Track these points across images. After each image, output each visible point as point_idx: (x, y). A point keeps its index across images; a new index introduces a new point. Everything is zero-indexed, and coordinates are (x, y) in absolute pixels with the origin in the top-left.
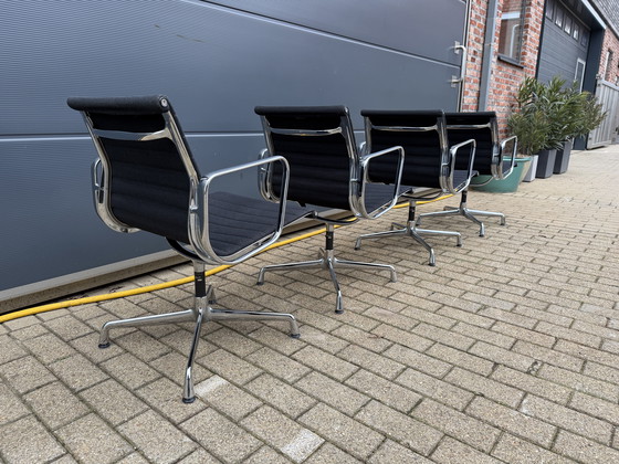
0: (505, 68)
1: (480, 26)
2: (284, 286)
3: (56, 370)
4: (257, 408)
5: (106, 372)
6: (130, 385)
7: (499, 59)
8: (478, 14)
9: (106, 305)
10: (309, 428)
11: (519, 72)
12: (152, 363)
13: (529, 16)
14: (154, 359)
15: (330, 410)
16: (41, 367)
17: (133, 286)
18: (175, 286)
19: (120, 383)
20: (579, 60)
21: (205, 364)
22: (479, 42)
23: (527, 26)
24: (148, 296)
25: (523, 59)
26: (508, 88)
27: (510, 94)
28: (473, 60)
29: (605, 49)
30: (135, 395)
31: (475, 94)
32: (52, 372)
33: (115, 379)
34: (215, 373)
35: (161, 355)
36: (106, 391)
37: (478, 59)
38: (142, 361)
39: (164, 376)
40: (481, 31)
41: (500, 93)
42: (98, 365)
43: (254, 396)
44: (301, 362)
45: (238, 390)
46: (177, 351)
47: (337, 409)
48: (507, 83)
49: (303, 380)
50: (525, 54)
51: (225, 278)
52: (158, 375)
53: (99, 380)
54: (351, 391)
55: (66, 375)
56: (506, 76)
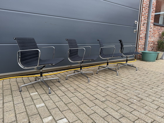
0: (157, 27)
1: (146, 16)
7: (154, 24)
8: (145, 13)
10: (44, 103)
11: (163, 28)
22: (146, 20)
27: (160, 34)
28: (143, 25)
31: (144, 34)
37: (145, 25)
41: (155, 34)
45: (38, 95)
46: (34, 87)
48: (158, 31)
56: (157, 29)
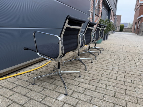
1: (92, 6)
2: (65, 68)
3: (12, 99)
4: (78, 102)
5: (29, 97)
6: (38, 100)
7: (95, 14)
8: (92, 4)
9: (18, 77)
10: (95, 105)
11: (98, 17)
12: (41, 93)
13: (100, 5)
14: (41, 91)
15: (97, 99)
16: (6, 99)
17: (23, 71)
18: (35, 70)
19: (35, 100)
20: (107, 16)
21: (57, 91)
22: (92, 10)
23: (100, 8)
24: (29, 73)
25: (99, 15)
26: (97, 21)
29: (111, 14)
30: (41, 103)
32: (10, 100)
33: (32, 99)
34: (61, 93)
35: (43, 90)
36: (32, 103)
37: (92, 14)
38: (38, 92)
39: (47, 96)
40: (93, 8)
42: (24, 95)
43: (75, 98)
44: (81, 87)
45: (70, 97)
46: (46, 88)
47: (98, 98)
49: (85, 92)
50: (99, 13)
51: (48, 67)
52: (45, 96)
53: (28, 100)
54: (98, 93)
55: (16, 100)
56: (97, 18)
